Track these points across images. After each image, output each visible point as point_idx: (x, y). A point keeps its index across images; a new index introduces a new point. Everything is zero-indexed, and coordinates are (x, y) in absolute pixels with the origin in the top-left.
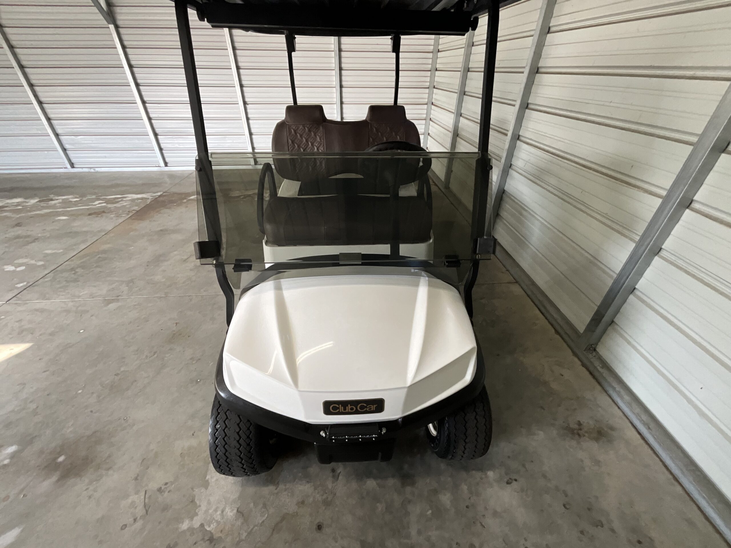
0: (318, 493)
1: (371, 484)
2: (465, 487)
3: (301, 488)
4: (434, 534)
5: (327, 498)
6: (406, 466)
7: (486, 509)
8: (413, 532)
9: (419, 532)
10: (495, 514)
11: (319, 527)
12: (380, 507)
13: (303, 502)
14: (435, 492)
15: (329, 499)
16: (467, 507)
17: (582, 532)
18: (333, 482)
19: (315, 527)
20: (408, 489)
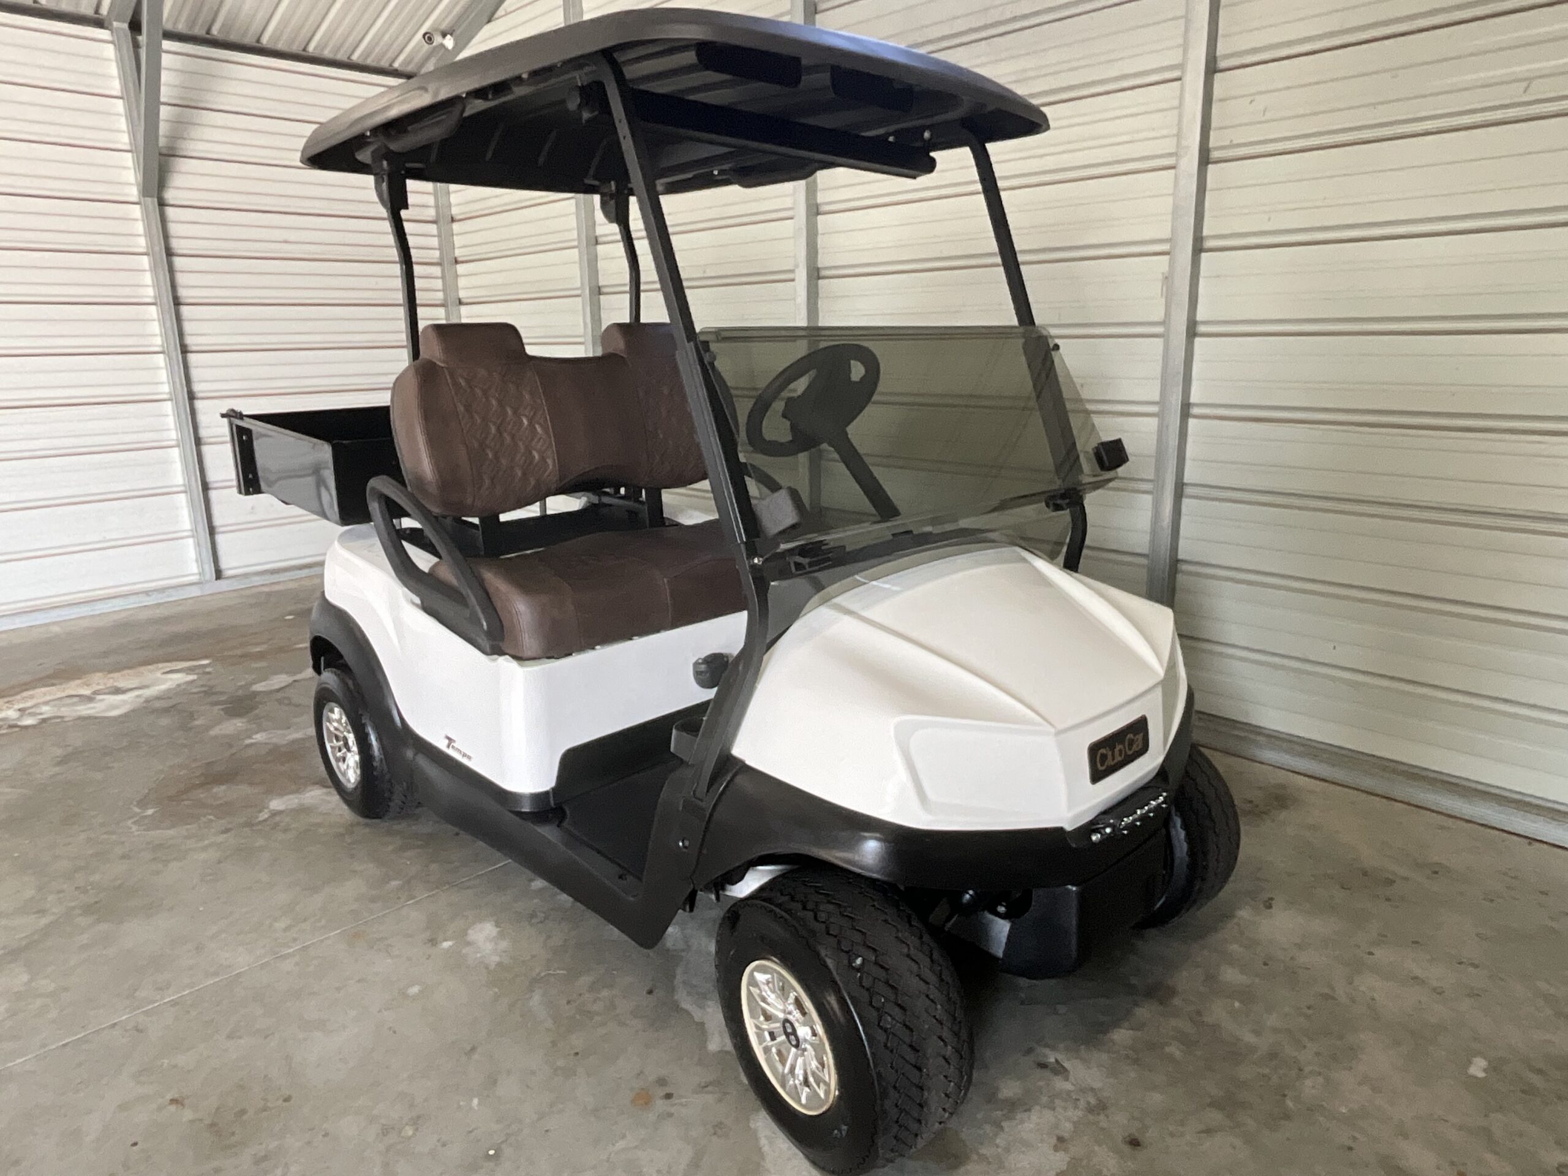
0: (1065, 1109)
1: (1121, 1036)
2: (1234, 947)
3: (1028, 1126)
4: (1272, 1020)
5: (1088, 1103)
6: (1134, 981)
7: (1285, 950)
8: (1249, 1038)
9: (1257, 1033)
10: (1299, 946)
11: (1134, 1143)
12: (1174, 1050)
13: (1061, 1139)
14: (1211, 978)
15: (1093, 1101)
16: (1265, 964)
17: (1388, 900)
18: (1067, 1079)
19: (1127, 1149)
20: (1177, 1001)
